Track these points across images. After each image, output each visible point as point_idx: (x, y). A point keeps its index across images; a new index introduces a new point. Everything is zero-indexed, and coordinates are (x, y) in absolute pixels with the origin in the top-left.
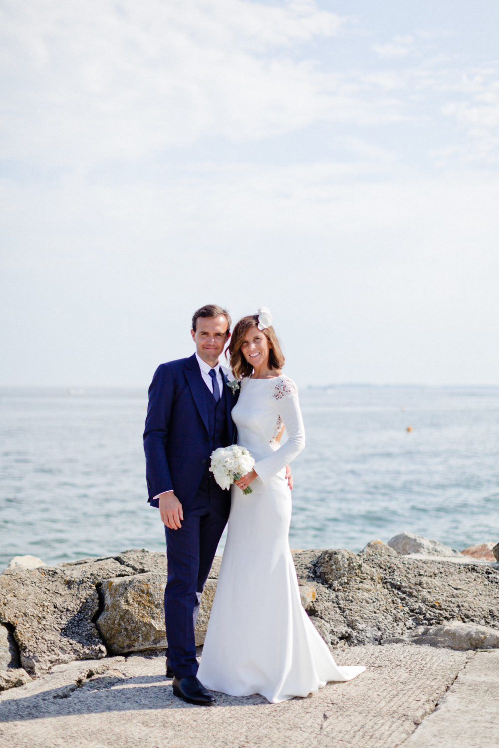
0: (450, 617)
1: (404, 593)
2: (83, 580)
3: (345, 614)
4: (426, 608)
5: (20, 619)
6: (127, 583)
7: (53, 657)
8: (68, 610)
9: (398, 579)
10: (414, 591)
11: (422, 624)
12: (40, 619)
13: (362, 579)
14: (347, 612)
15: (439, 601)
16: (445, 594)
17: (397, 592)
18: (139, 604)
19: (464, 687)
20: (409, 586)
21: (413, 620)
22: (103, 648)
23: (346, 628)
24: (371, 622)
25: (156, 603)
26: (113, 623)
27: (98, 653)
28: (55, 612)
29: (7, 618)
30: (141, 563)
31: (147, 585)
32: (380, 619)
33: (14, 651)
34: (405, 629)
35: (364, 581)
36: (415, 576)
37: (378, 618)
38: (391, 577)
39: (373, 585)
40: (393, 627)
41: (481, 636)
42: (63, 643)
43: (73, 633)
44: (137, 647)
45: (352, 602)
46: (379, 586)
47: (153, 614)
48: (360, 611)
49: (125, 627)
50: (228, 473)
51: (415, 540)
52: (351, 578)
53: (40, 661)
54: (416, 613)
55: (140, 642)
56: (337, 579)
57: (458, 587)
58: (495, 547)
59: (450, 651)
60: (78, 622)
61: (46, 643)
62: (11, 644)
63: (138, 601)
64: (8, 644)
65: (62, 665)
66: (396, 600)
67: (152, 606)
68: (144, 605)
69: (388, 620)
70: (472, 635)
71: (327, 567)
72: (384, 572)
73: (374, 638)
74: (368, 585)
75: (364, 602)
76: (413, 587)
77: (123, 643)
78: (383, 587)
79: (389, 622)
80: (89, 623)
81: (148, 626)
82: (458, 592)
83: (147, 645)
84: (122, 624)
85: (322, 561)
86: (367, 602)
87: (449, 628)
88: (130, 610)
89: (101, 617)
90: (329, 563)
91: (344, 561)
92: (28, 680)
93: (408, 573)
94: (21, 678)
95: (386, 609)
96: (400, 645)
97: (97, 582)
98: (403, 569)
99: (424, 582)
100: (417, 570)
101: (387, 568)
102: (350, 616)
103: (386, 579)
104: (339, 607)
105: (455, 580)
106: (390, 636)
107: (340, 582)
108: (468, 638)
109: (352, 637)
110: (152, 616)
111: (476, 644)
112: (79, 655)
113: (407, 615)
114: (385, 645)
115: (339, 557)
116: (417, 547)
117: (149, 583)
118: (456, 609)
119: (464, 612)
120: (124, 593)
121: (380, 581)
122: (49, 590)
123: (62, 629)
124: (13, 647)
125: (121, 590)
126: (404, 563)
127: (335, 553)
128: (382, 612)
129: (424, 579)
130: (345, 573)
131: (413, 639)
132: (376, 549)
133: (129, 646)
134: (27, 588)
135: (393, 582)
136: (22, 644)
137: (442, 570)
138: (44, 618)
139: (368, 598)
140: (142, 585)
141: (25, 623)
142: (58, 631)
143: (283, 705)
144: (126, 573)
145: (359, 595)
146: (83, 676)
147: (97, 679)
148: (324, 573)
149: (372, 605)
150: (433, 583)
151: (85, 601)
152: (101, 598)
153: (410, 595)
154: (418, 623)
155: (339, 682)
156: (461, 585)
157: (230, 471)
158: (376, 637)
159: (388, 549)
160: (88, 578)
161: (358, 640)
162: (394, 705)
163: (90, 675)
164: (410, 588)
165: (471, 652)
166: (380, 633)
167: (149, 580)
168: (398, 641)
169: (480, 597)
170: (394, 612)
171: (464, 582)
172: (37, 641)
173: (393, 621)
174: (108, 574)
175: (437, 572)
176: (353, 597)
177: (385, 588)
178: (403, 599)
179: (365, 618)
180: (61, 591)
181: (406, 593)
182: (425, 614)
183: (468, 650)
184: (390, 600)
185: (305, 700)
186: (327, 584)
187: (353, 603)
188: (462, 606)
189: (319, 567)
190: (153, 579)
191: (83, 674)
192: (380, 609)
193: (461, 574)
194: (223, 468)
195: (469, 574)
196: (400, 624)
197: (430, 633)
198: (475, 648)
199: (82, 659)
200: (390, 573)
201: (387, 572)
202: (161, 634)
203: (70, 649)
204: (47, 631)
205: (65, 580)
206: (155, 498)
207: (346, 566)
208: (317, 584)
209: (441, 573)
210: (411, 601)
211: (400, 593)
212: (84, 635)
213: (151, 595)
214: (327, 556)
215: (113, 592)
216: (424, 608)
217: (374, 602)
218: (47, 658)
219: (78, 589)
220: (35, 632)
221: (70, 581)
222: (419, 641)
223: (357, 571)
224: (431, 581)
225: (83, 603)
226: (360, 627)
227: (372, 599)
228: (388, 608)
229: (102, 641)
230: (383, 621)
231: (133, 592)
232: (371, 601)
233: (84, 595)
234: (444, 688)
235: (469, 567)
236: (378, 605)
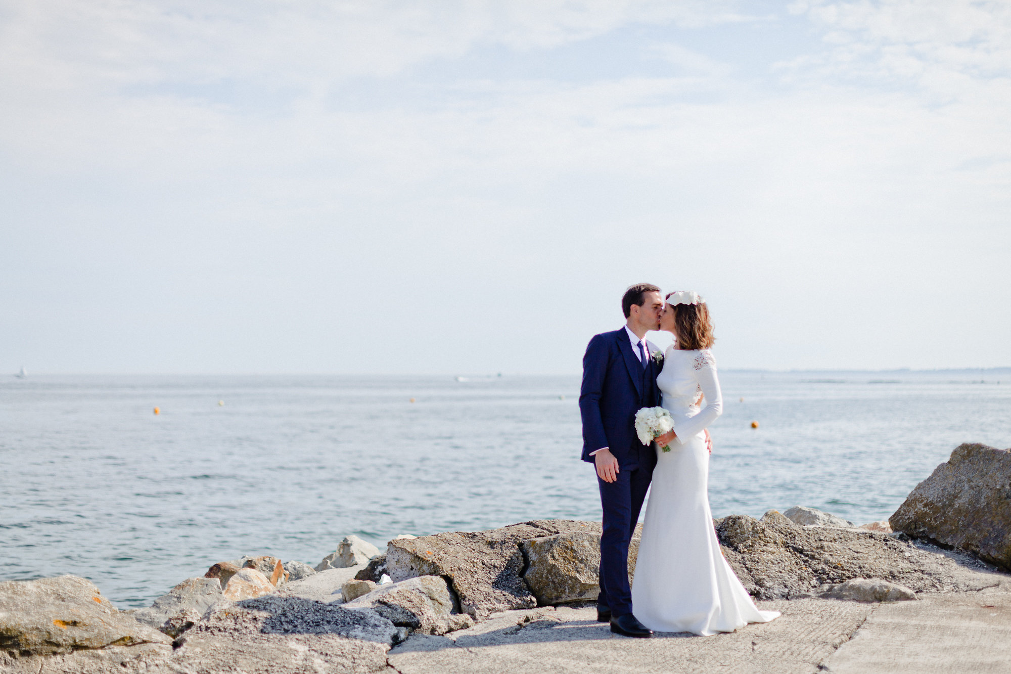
0: (852, 576)
1: (807, 556)
2: (505, 541)
3: (752, 573)
4: (829, 569)
5: (456, 573)
6: (552, 540)
7: (491, 606)
8: (495, 567)
9: (799, 543)
10: (816, 554)
11: (827, 583)
12: (473, 573)
13: (765, 542)
14: (754, 571)
15: (841, 563)
16: (846, 557)
17: (799, 555)
18: (564, 559)
19: (873, 626)
20: (811, 549)
21: (817, 580)
22: (534, 599)
23: (754, 586)
24: (778, 580)
25: (580, 558)
26: (541, 577)
27: (530, 603)
28: (483, 568)
29: (445, 571)
30: (554, 527)
31: (571, 542)
32: (786, 578)
33: (455, 601)
34: (810, 587)
35: (768, 544)
36: (816, 541)
37: (784, 577)
38: (792, 542)
39: (776, 548)
40: (799, 585)
41: (884, 589)
42: (497, 594)
43: (504, 586)
44: (564, 598)
45: (758, 562)
46: (782, 549)
47: (577, 568)
48: (767, 571)
49: (553, 580)
50: (649, 430)
51: (810, 512)
52: (755, 541)
53: (480, 609)
54: (820, 573)
55: (567, 594)
56: (741, 542)
57: (858, 551)
58: (891, 517)
59: (855, 603)
60: (506, 577)
61: (482, 593)
62: (450, 594)
63: (563, 556)
64: (449, 593)
65: (498, 613)
66: (799, 562)
67: (576, 561)
68: (569, 560)
69: (794, 579)
70: (876, 589)
71: (731, 531)
72: (786, 538)
73: (781, 594)
74: (771, 547)
75: (769, 562)
76: (815, 551)
77: (551, 595)
78: (786, 550)
79: (795, 581)
80: (517, 578)
81: (573, 580)
82: (859, 555)
83: (573, 597)
84: (550, 577)
85: (726, 526)
86: (772, 563)
87: (854, 584)
88: (556, 564)
89: (528, 572)
90: (734, 527)
91: (748, 525)
92: (472, 624)
93: (809, 538)
94: (467, 622)
95: (791, 570)
96: (807, 600)
97: (518, 542)
98: (804, 535)
99: (825, 546)
100: (817, 536)
101: (788, 534)
102: (757, 575)
103: (788, 543)
104: (746, 567)
105: (855, 545)
106: (796, 593)
107: (745, 545)
108: (872, 592)
109: (761, 594)
110: (577, 570)
111: (880, 597)
112: (512, 605)
113: (811, 575)
114: (792, 600)
115: (743, 521)
116: (812, 519)
117: (572, 540)
118: (858, 570)
119: (866, 572)
120: (549, 550)
121: (782, 545)
122: (473, 550)
123: (493, 583)
124: (453, 597)
125: (547, 547)
126: (804, 530)
127: (739, 518)
128: (787, 572)
129: (825, 543)
130: (750, 536)
131: (819, 594)
132: (774, 519)
133: (557, 598)
134: (454, 547)
135: (795, 546)
136: (462, 593)
137: (841, 536)
138: (476, 572)
139: (773, 559)
140: (566, 542)
141: (461, 576)
142: (489, 584)
143: (714, 637)
144: (544, 534)
145: (764, 556)
146: (522, 620)
147: (537, 622)
148: (729, 537)
149: (777, 566)
150: (834, 547)
151: (509, 558)
152: (525, 556)
153: (813, 557)
154: (822, 581)
155: (758, 623)
156: (861, 549)
157: (650, 428)
158: (784, 594)
159: (785, 519)
160: (509, 539)
161: (767, 597)
162: (813, 636)
163: (527, 620)
164: (812, 551)
165: (876, 604)
166: (787, 590)
167: (572, 538)
168: (804, 596)
169: (880, 560)
170: (799, 572)
171: (864, 546)
172: (474, 591)
173: (799, 580)
174: (528, 535)
175: (836, 537)
176: (758, 558)
177: (788, 551)
178: (805, 561)
179: (771, 577)
180: (485, 551)
181: (808, 556)
182: (828, 574)
183: (872, 602)
184: (794, 562)
185: (732, 634)
186: (733, 547)
187: (759, 564)
188: (864, 567)
189: (723, 532)
190: (575, 536)
191: (522, 619)
192: (786, 569)
193: (860, 540)
194: (645, 425)
195: (868, 540)
196: (805, 582)
197: (835, 589)
198: (880, 600)
199: (515, 609)
200: (791, 538)
201: (788, 537)
202: (585, 587)
203: (504, 599)
204: (480, 584)
205: (487, 542)
206: (591, 454)
207: (750, 529)
208: (723, 547)
209: (840, 538)
210: (814, 563)
211: (802, 556)
212: (514, 588)
213: (575, 551)
214: (730, 521)
215: (538, 549)
216: (827, 568)
217: (779, 563)
218: (485, 606)
219: (501, 548)
220: (471, 584)
221: (492, 542)
222: (826, 596)
223: (761, 535)
224: (832, 545)
225: (508, 560)
226: (768, 585)
227: (776, 561)
228: (793, 568)
229: (531, 593)
230: (788, 579)
231: (558, 548)
232: (776, 562)
233: (508, 553)
234: (855, 627)
235: (867, 535)
236: (783, 565)
